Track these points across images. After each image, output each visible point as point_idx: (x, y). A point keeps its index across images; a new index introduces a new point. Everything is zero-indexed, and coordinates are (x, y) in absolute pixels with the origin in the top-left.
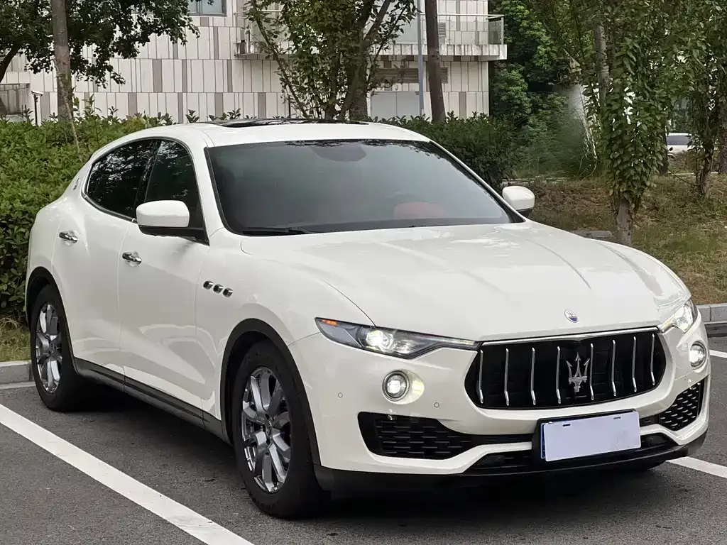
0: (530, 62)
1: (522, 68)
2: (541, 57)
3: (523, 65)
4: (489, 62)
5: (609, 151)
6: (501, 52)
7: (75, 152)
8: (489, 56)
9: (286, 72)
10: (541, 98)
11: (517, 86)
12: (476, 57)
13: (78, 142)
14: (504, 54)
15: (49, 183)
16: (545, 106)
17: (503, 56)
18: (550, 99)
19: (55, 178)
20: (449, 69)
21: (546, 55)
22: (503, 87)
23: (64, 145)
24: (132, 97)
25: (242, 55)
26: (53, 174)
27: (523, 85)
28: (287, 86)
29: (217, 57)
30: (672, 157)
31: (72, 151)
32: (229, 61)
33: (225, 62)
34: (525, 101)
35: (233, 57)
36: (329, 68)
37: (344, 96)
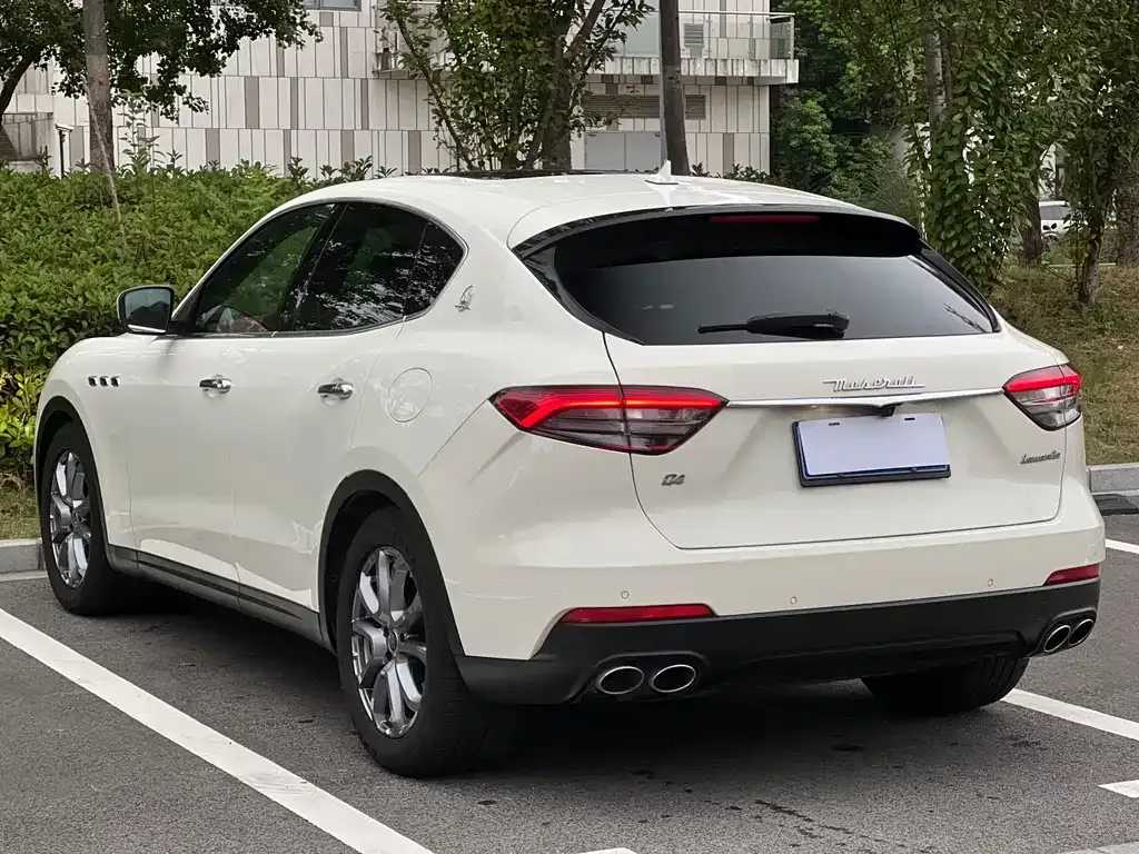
0: (837, 89)
1: (823, 97)
2: (852, 81)
3: (825, 92)
4: (772, 87)
5: (939, 228)
6: (790, 72)
7: (113, 220)
8: (771, 77)
9: (442, 100)
10: (851, 144)
11: (816, 123)
12: (751, 80)
13: (118, 205)
14: (793, 76)
15: (71, 267)
16: (857, 156)
17: (793, 78)
18: (865, 146)
19: (82, 259)
20: (708, 98)
21: (860, 77)
22: (793, 125)
23: (96, 208)
24: (213, 137)
25: (384, 73)
26: (79, 254)
27: (825, 124)
28: (443, 122)
29: (345, 75)
30: (1056, 239)
31: (110, 218)
32: (364, 82)
33: (358, 82)
34: (828, 149)
35: (370, 75)
36: (508, 96)
37: (531, 138)
